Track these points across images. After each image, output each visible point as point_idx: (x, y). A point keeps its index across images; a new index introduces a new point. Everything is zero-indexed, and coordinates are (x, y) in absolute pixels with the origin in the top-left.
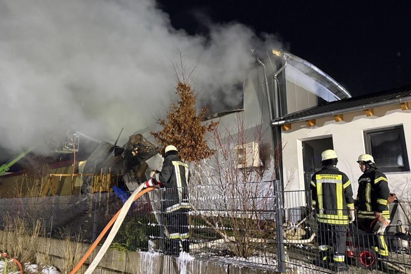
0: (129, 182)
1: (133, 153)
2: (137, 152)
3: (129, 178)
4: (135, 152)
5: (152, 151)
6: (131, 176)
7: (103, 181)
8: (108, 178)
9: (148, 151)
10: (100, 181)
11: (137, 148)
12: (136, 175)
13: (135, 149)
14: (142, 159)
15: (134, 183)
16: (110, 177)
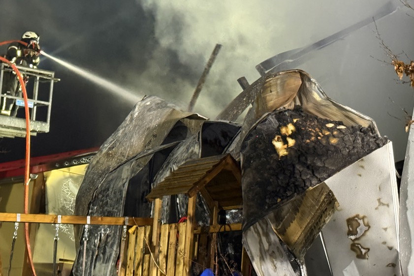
0: (262, 258)
1: (278, 145)
2: (291, 142)
3: (261, 242)
4: (285, 142)
5: (349, 138)
6: (267, 235)
7: (163, 247)
8: (183, 238)
9: (333, 141)
10: (150, 248)
11: (291, 128)
12: (282, 232)
13: (284, 130)
14: (313, 170)
15: (278, 264)
16: (189, 235)
